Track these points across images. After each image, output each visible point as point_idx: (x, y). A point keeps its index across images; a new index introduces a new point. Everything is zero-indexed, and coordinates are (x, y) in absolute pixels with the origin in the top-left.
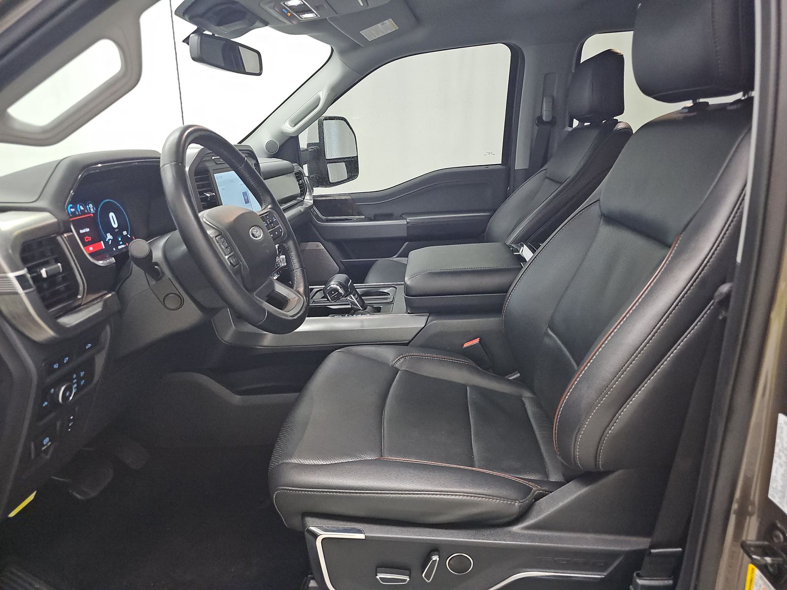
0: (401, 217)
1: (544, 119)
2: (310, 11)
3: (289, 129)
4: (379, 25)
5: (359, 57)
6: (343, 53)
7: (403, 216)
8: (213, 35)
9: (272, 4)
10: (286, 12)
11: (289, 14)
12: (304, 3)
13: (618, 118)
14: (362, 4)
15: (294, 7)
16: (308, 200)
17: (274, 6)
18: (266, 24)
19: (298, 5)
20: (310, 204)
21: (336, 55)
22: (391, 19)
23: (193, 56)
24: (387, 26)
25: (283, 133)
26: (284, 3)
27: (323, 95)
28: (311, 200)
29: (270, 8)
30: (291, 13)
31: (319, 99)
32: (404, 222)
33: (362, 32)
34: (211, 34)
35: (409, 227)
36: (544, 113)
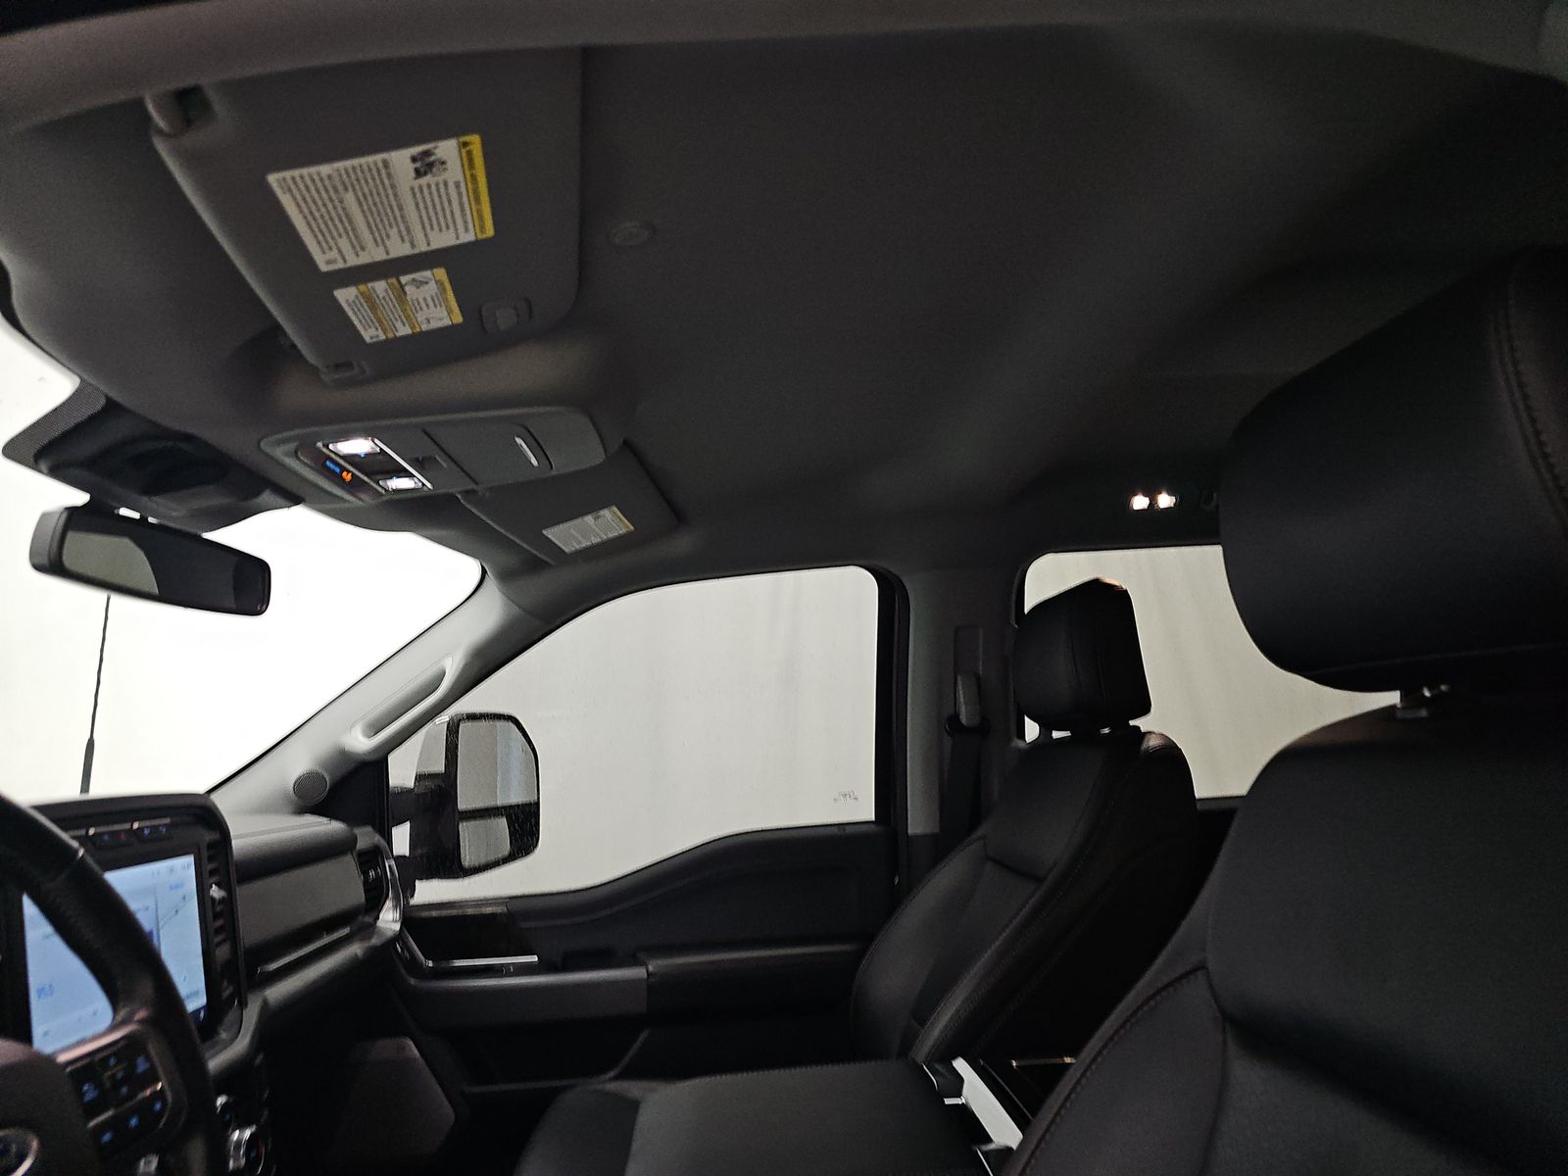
0: (633, 961)
1: (964, 720)
2: (402, 473)
3: (361, 743)
4: (589, 519)
5: (542, 587)
6: (506, 577)
7: (641, 955)
8: (143, 519)
9: (292, 446)
10: (338, 470)
11: (348, 477)
12: (381, 449)
13: (1142, 723)
14: (534, 462)
15: (357, 459)
16: (389, 919)
17: (296, 452)
18: (294, 499)
19: (367, 455)
20: (390, 934)
21: (491, 582)
22: (615, 509)
23: (36, 561)
24: (607, 524)
25: (343, 755)
26: (327, 447)
27: (453, 668)
28: (394, 921)
29: (287, 455)
30: (353, 474)
31: (443, 674)
32: (637, 973)
33: (549, 533)
34: (136, 515)
35: (655, 986)
36: (963, 710)
